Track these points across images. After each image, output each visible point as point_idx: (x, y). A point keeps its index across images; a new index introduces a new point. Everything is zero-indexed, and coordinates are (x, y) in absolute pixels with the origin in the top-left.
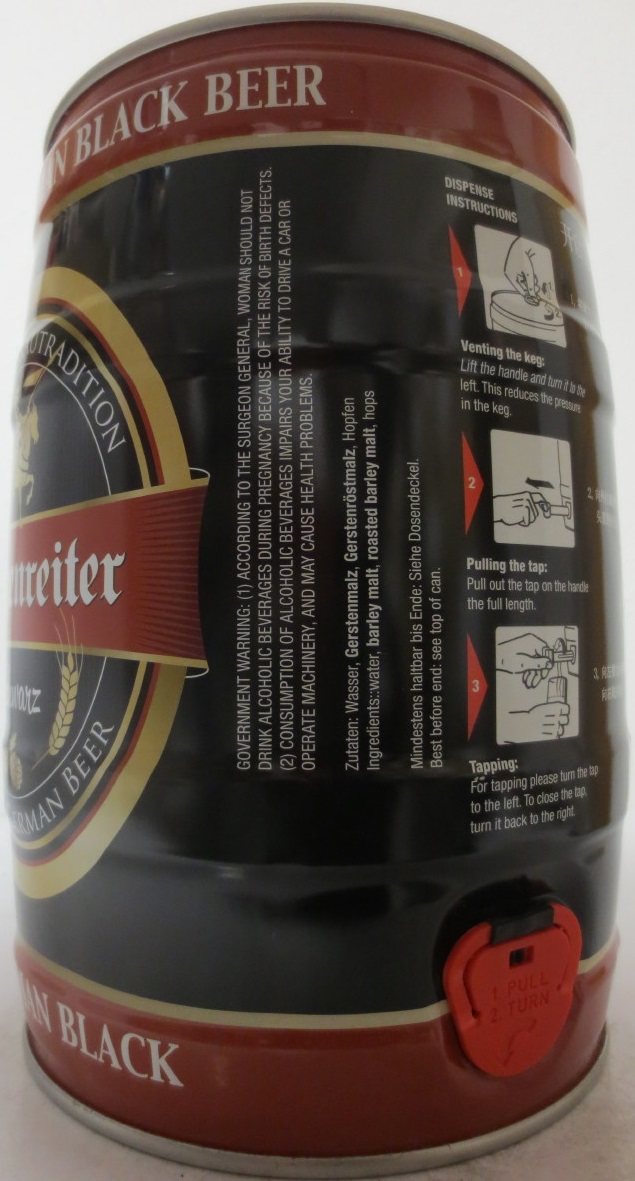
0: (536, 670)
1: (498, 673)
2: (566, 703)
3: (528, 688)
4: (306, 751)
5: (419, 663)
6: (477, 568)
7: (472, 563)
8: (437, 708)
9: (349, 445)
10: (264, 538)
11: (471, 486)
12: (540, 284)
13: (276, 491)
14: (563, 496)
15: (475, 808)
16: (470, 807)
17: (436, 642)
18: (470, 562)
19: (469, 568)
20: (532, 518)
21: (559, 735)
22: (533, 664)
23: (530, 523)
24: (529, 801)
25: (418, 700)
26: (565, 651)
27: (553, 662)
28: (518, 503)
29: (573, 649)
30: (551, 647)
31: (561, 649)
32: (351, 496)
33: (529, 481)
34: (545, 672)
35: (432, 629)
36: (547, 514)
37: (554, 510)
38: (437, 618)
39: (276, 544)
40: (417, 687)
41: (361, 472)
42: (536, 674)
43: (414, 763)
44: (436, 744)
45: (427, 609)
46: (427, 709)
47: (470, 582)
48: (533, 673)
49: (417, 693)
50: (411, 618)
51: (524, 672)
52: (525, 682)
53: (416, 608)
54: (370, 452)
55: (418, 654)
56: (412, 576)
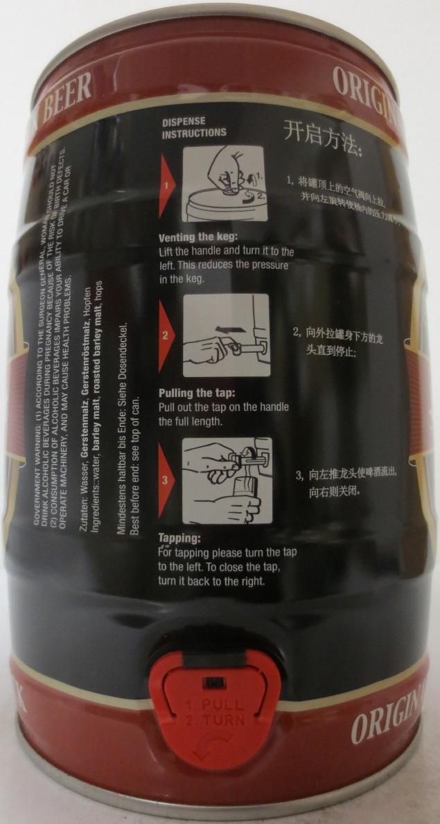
0: (221, 471)
1: (183, 471)
2: (255, 496)
3: (212, 483)
4: (62, 516)
5: (123, 463)
6: (167, 396)
7: (163, 393)
8: (135, 494)
9: (86, 319)
10: (47, 383)
11: (164, 338)
12: (246, 176)
13: (52, 352)
14: (256, 338)
15: (162, 567)
16: (158, 566)
17: (135, 449)
18: (162, 392)
19: (160, 396)
20: (221, 356)
21: (248, 522)
22: (220, 466)
23: (218, 360)
24: (211, 567)
25: (122, 488)
26: (254, 456)
27: (240, 466)
28: (208, 346)
29: (266, 456)
30: (238, 454)
31: (250, 455)
32: (86, 353)
33: (219, 329)
34: (231, 473)
35: (132, 439)
36: (238, 352)
37: (244, 349)
38: (136, 431)
39: (52, 386)
40: (122, 479)
41: (92, 336)
42: (222, 474)
43: (119, 530)
44: (135, 519)
45: (129, 426)
46: (129, 494)
47: (161, 406)
48: (219, 473)
49: (122, 483)
50: (119, 432)
51: (210, 472)
52: (210, 479)
53: (122, 425)
54: (98, 323)
55: (123, 456)
56: (120, 404)
